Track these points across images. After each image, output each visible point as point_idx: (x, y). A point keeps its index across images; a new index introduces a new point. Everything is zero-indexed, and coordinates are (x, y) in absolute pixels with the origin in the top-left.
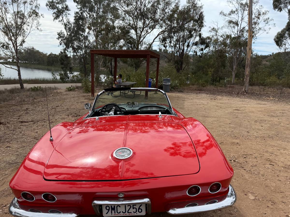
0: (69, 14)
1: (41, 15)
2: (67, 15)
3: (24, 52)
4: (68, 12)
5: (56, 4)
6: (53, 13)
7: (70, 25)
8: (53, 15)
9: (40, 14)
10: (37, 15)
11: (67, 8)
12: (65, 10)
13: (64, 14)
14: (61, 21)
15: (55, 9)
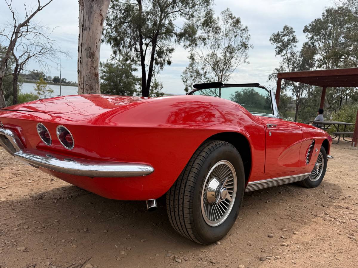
0: (296, 47)
1: (251, 46)
2: (293, 48)
3: (243, 94)
4: (295, 44)
5: (282, 37)
6: (276, 47)
7: (295, 60)
8: (275, 49)
9: (249, 46)
10: (246, 47)
11: (294, 40)
12: (292, 42)
13: (289, 46)
14: (284, 55)
15: (279, 42)
